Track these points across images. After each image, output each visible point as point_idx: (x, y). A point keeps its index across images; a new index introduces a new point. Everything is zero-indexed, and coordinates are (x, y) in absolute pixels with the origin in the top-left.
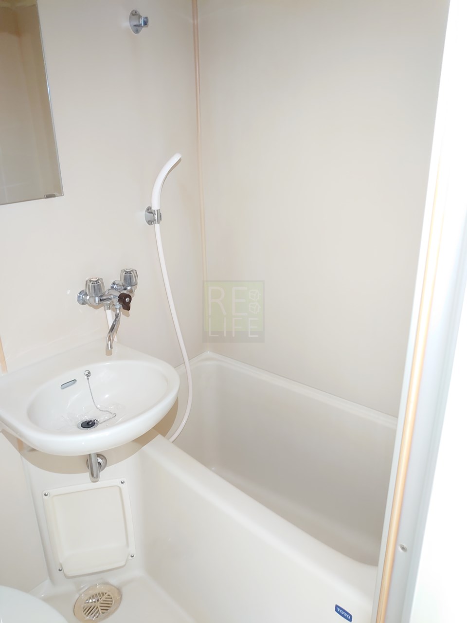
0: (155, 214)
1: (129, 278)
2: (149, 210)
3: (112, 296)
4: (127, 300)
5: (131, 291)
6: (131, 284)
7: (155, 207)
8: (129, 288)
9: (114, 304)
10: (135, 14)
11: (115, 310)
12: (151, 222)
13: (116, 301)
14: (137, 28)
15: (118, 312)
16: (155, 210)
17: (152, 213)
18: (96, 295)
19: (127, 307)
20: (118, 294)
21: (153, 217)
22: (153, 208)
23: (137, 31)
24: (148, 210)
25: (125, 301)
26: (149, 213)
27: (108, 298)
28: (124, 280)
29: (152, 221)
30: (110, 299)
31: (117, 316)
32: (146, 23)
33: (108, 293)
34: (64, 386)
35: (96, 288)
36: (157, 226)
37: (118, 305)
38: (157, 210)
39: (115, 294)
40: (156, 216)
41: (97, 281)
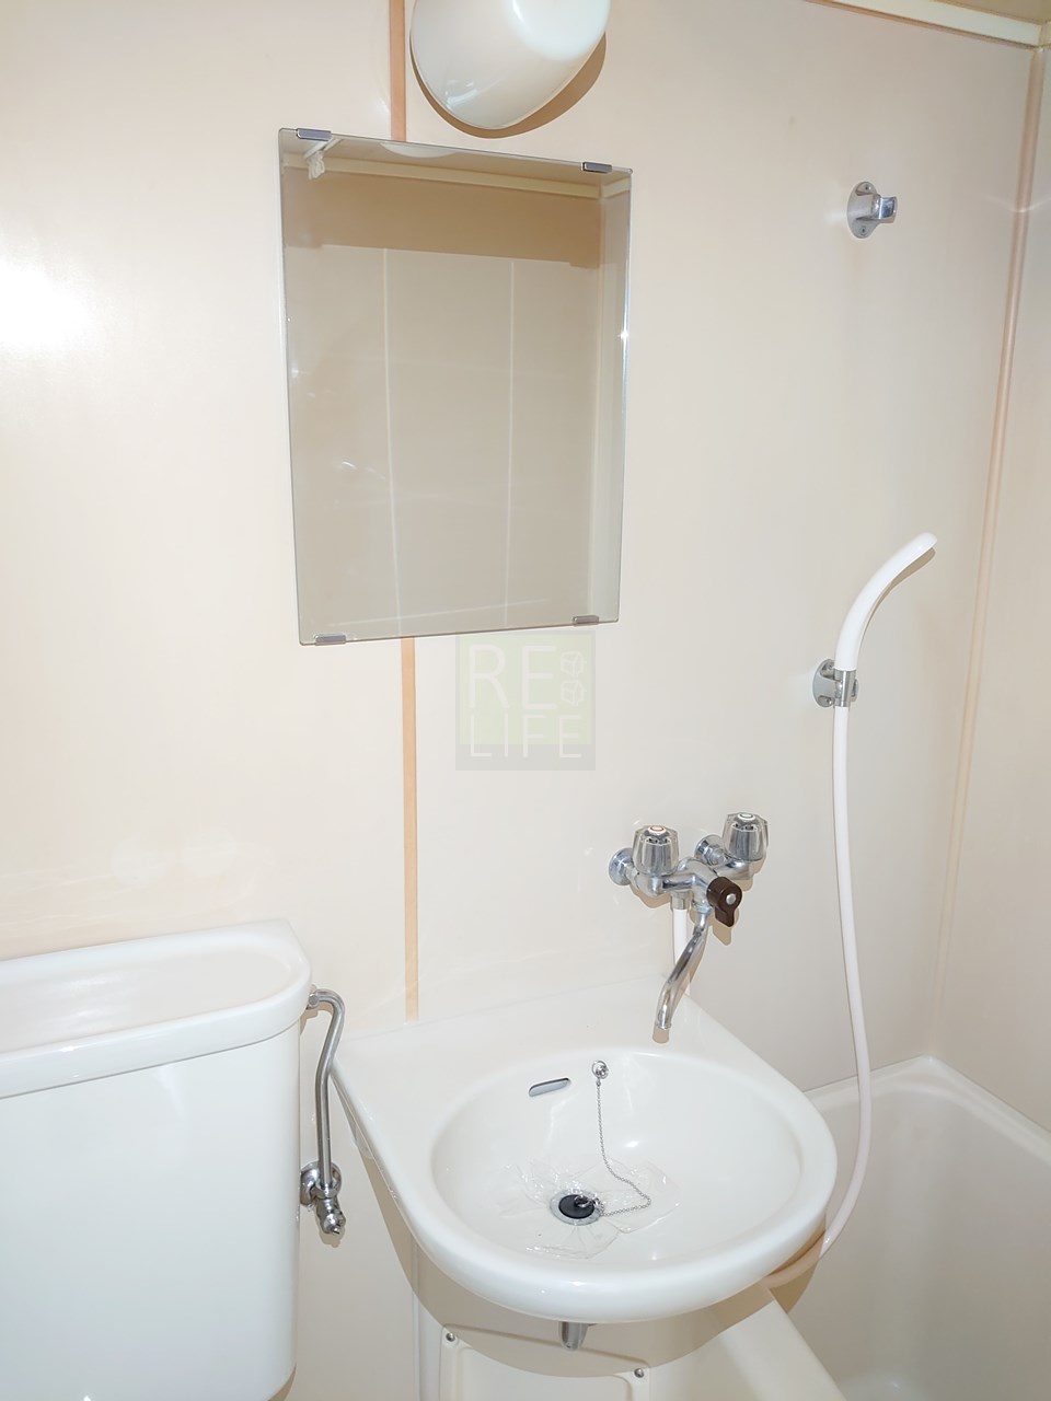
0: (840, 681)
1: (745, 839)
2: (827, 670)
3: (694, 879)
4: (730, 898)
5: (745, 873)
6: (746, 857)
7: (844, 664)
8: (739, 865)
9: (696, 900)
10: (863, 191)
11: (694, 916)
12: (825, 700)
13: (701, 894)
14: (863, 225)
15: (702, 923)
16: (842, 672)
17: (833, 677)
18: (656, 872)
19: (727, 915)
20: (710, 878)
21: (834, 688)
22: (838, 666)
23: (863, 233)
24: (824, 668)
25: (724, 900)
26: (827, 676)
27: (684, 884)
28: (732, 841)
29: (829, 699)
30: (688, 885)
31: (698, 933)
32: (889, 212)
33: (686, 868)
34: (537, 1089)
35: (657, 854)
36: (841, 712)
37: (705, 906)
38: (848, 673)
39: (701, 876)
40: (842, 686)
41: (663, 838)
